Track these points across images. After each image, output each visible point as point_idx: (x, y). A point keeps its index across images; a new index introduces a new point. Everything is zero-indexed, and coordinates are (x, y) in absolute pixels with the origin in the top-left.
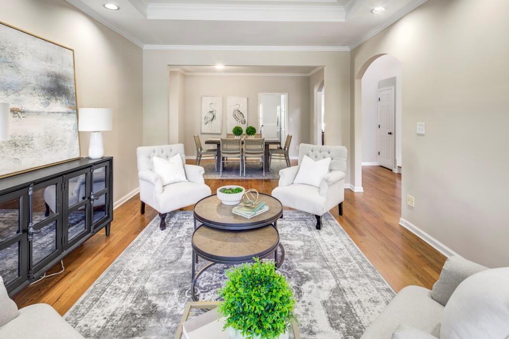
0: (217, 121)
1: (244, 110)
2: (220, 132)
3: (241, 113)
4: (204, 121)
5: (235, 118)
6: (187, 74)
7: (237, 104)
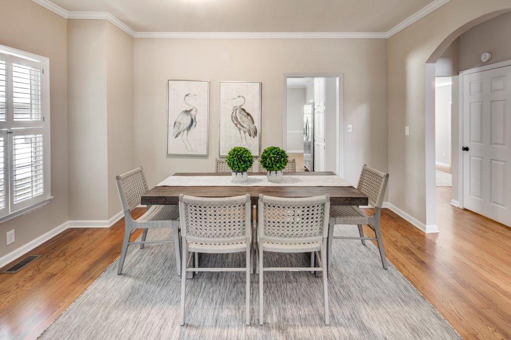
0: (199, 131)
1: (253, 108)
2: (205, 153)
3: (248, 114)
4: (172, 131)
5: (236, 125)
6: (138, 35)
7: (239, 97)
